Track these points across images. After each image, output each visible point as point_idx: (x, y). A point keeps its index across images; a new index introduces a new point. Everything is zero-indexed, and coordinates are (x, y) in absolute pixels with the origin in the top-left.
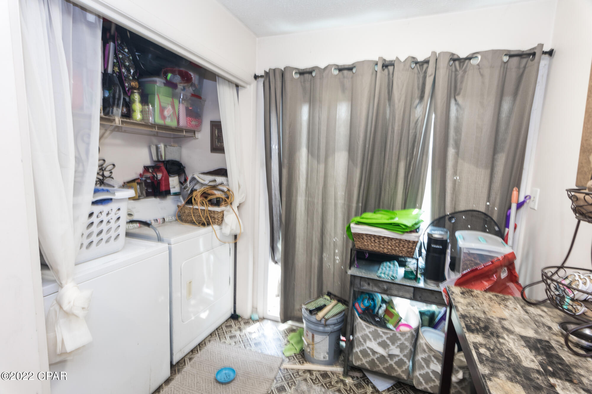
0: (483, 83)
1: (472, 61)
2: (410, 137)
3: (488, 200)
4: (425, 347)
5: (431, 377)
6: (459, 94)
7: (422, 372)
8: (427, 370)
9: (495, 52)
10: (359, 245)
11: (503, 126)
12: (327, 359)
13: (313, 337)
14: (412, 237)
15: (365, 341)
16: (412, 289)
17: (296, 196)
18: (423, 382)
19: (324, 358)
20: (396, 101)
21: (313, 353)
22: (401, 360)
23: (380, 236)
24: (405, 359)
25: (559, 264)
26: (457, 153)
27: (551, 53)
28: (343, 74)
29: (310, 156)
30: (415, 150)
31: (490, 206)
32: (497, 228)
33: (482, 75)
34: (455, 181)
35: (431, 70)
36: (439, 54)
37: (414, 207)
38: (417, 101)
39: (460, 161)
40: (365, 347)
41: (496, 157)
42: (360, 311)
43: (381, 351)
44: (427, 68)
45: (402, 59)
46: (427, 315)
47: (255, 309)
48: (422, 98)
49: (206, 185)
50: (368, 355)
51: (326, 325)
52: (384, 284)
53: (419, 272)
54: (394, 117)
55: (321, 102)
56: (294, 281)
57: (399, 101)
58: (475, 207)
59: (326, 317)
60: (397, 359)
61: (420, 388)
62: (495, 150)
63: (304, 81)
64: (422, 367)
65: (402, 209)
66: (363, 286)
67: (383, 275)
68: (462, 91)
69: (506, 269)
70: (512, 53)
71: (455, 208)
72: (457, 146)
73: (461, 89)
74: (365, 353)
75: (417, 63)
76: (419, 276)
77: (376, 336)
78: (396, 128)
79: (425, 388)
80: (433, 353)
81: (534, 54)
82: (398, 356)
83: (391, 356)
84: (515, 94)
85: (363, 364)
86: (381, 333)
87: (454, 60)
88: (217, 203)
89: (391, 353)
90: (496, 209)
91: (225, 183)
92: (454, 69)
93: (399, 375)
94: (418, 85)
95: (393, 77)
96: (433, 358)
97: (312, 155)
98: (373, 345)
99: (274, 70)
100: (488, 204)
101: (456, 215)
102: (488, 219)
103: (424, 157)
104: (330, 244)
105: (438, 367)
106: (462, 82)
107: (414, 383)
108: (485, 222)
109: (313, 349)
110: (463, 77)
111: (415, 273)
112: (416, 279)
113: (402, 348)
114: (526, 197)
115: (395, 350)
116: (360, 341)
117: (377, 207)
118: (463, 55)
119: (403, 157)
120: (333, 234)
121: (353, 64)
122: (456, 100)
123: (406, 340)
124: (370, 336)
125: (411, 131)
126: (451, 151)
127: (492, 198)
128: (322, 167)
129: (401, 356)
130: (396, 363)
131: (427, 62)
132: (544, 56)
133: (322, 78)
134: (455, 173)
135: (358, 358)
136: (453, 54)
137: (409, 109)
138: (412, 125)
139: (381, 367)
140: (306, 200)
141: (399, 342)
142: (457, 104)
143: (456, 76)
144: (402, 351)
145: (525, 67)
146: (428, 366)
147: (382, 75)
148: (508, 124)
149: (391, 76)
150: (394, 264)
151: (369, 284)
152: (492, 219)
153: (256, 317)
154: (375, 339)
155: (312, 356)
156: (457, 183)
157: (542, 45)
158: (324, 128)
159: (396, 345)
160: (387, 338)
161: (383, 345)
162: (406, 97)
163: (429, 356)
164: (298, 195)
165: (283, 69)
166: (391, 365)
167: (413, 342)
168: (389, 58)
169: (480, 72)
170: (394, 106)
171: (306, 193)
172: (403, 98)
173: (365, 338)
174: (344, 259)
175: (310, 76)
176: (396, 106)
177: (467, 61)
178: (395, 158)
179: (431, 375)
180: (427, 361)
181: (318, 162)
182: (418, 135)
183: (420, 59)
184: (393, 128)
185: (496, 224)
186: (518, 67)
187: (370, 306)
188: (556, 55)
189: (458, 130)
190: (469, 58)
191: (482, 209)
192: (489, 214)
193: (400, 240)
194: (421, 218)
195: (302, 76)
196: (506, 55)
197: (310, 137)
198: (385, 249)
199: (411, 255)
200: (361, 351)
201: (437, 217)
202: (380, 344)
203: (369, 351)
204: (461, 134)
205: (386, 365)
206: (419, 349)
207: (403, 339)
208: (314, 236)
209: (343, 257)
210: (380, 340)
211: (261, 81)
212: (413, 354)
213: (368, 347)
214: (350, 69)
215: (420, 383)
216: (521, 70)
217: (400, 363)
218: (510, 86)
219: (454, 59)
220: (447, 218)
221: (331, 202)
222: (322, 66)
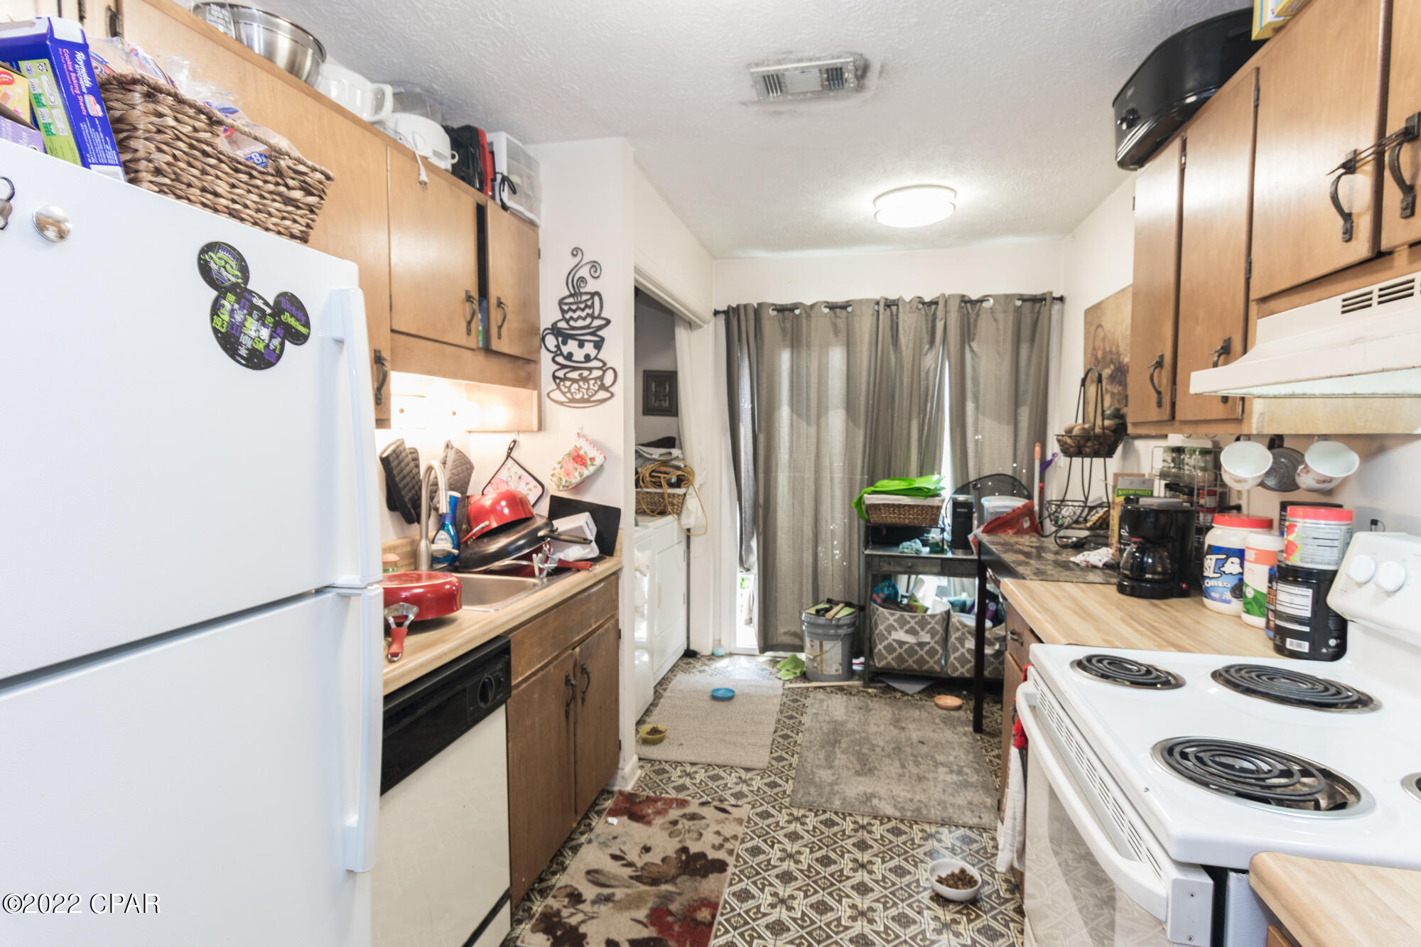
0: (998, 329)
1: (985, 304)
2: (922, 390)
3: (1015, 461)
4: (958, 625)
5: (967, 658)
6: (973, 340)
7: (957, 655)
8: (962, 650)
9: (1008, 298)
10: (875, 518)
11: (1023, 377)
12: (841, 672)
13: (821, 645)
14: (935, 502)
15: (890, 634)
16: (939, 561)
17: (776, 472)
18: (958, 666)
19: (837, 670)
20: (904, 348)
21: (822, 667)
22: (932, 648)
23: (900, 505)
24: (937, 647)
25: (1061, 498)
26: (977, 408)
27: (1061, 299)
28: (835, 313)
29: (795, 417)
30: (929, 405)
31: (1018, 468)
32: (1026, 493)
33: (996, 320)
34: (977, 441)
35: (940, 314)
36: (949, 296)
37: (932, 473)
38: (927, 347)
39: (981, 417)
40: (890, 640)
41: (1019, 411)
42: (879, 601)
43: (911, 639)
44: (936, 309)
45: (907, 299)
46: (957, 606)
47: (718, 643)
48: (932, 342)
49: (655, 460)
50: (895, 650)
51: (838, 627)
52: (908, 560)
53: (945, 543)
54: (902, 367)
55: (809, 346)
56: (776, 592)
57: (907, 347)
58: (1001, 471)
59: (838, 616)
60: (927, 648)
61: (956, 674)
62: (1017, 403)
63: (784, 320)
64: (956, 649)
65: (917, 477)
66: (883, 567)
67: (906, 550)
68: (977, 336)
69: (1027, 518)
70: (1025, 297)
71: (979, 474)
72: (976, 399)
73: (975, 334)
74: (890, 649)
75: (924, 304)
76: (945, 547)
77: (902, 622)
78: (905, 380)
79: (962, 673)
80: (967, 629)
81: (1045, 299)
82: (929, 643)
83: (921, 645)
84: (1032, 340)
85: (888, 663)
86: (908, 619)
87: (966, 302)
88: (679, 482)
89: (921, 640)
90: (1024, 471)
91: (681, 456)
92: (965, 312)
93: (932, 667)
94: (927, 328)
95: (897, 318)
96: (967, 635)
97: (799, 415)
98: (900, 635)
99: (745, 306)
100: (1015, 465)
101: (982, 481)
102: (1016, 483)
103: (940, 413)
104: (826, 533)
105: (971, 644)
106: (975, 326)
107: (949, 672)
108: (1014, 487)
109: (822, 662)
110: (976, 321)
111: (941, 544)
112: (943, 551)
113: (933, 633)
114: (1053, 455)
115: (926, 638)
116: (883, 635)
117: (888, 476)
118: (974, 297)
119: (915, 414)
120: (830, 520)
121: (847, 302)
122: (970, 346)
123: (936, 623)
124: (895, 624)
125: (922, 383)
126: (970, 406)
127: (1019, 459)
128: (813, 430)
129: (932, 643)
130: (927, 653)
131: (935, 303)
132: (1055, 301)
133: (809, 317)
134: (976, 432)
135: (882, 657)
136: (963, 296)
137: (918, 356)
138: (923, 375)
139: (910, 661)
140: (789, 477)
141: (929, 626)
142: (972, 351)
143: (968, 319)
144: (932, 637)
145: (1039, 313)
146: (963, 646)
147: (884, 316)
148: (1027, 374)
149: (895, 317)
150: (915, 542)
151: (889, 564)
152: (1020, 483)
153: (721, 652)
154: (901, 628)
155: (820, 672)
156: (980, 444)
157: (1051, 293)
158: (814, 380)
159: (926, 629)
160: (916, 623)
161: (912, 631)
162: (914, 344)
163: (963, 634)
164: (779, 470)
165: (756, 306)
166: (922, 656)
167: (944, 626)
168: (893, 296)
169: (994, 317)
170: (901, 354)
171: (790, 466)
172: (911, 345)
173: (890, 629)
174: (847, 551)
175: (791, 314)
176: (904, 354)
177: (979, 304)
178: (905, 416)
179: (967, 655)
180: (961, 640)
181: (809, 424)
182: (931, 388)
183: (927, 299)
184: (901, 380)
185: (1025, 488)
186: (1032, 312)
187: (890, 594)
188: (1068, 301)
189: (976, 381)
190: (981, 301)
191: (1009, 472)
192: (1017, 477)
193: (923, 506)
194: (942, 484)
195: (780, 314)
196: (1019, 299)
197: (795, 392)
198: (907, 520)
199: (934, 522)
200: (885, 648)
201: (959, 485)
202: (907, 632)
203: (895, 645)
204: (978, 386)
205: (915, 658)
206: (951, 629)
207: (933, 622)
208: (805, 523)
209: (845, 550)
210: (907, 627)
211: (722, 318)
212: (945, 639)
213: (894, 640)
214: (844, 307)
215: (956, 669)
216: (1036, 315)
217: (932, 652)
218: (1026, 333)
219: (965, 300)
220: (971, 485)
221: (826, 475)
222: (808, 302)
